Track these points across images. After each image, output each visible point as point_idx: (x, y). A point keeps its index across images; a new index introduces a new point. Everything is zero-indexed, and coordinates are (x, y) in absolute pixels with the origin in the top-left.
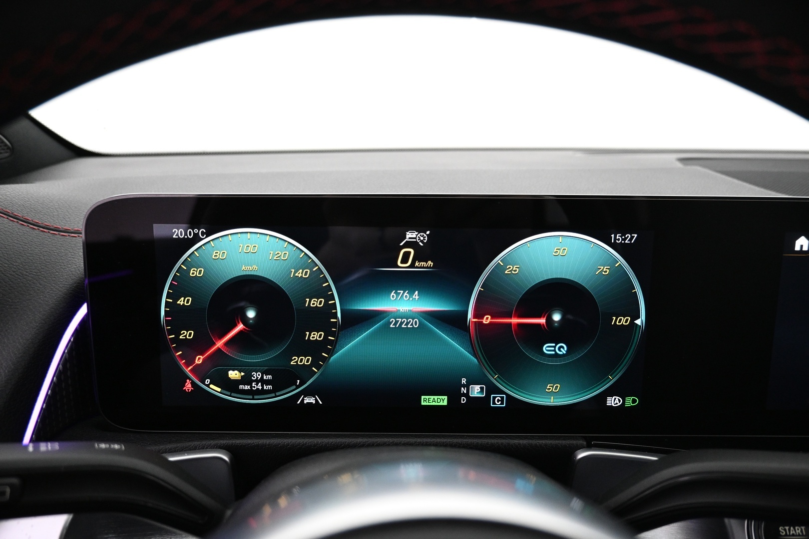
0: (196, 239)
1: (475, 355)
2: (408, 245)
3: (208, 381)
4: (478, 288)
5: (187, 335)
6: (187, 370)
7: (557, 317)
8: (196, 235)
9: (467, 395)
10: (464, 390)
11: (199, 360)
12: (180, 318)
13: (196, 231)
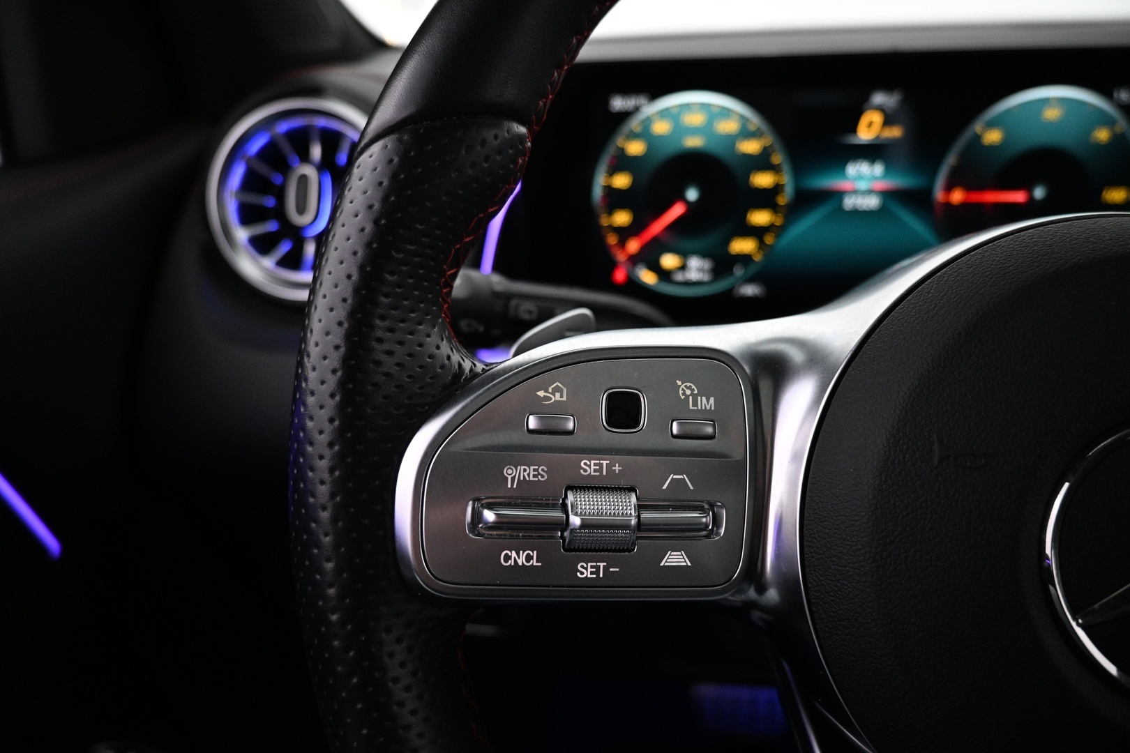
0: (637, 108)
2: (876, 108)
4: (952, 159)
5: (622, 218)
6: (621, 256)
8: (637, 105)
11: (634, 245)
12: (615, 199)
13: (637, 99)
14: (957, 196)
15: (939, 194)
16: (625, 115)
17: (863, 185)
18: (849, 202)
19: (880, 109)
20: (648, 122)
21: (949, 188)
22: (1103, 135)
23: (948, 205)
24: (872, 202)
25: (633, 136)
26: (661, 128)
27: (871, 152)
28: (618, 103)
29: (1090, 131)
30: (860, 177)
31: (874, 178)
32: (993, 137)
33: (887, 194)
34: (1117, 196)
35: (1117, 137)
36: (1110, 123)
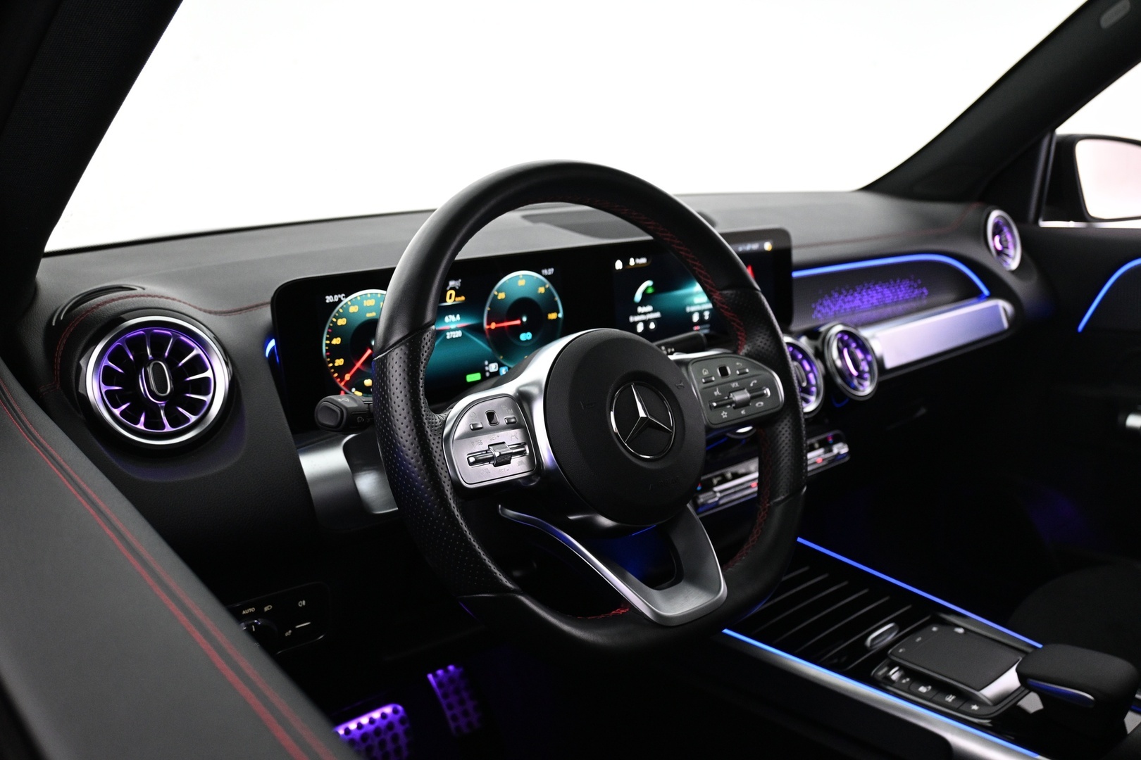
0: (340, 301)
1: (490, 346)
2: (451, 289)
3: (353, 390)
4: (487, 309)
5: (340, 362)
6: (342, 385)
7: (525, 319)
8: (340, 299)
9: (488, 371)
10: (487, 368)
11: (347, 377)
12: (335, 352)
13: (339, 296)
14: (493, 326)
15: (486, 326)
16: (335, 304)
17: (453, 326)
18: (449, 335)
19: (452, 288)
20: (346, 308)
21: (489, 323)
22: (542, 290)
23: (490, 329)
24: (459, 334)
25: (340, 316)
26: (353, 309)
27: (453, 310)
28: (329, 299)
29: (537, 290)
30: (451, 322)
31: (457, 322)
32: (501, 296)
33: (464, 329)
34: (552, 316)
35: (547, 290)
36: (544, 285)
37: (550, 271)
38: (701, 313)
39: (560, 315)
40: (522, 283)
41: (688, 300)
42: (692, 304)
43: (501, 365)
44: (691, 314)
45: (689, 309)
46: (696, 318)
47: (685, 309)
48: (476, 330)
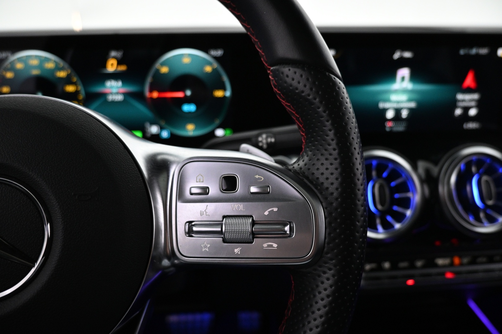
1: (151, 111)
2: (114, 58)
4: (150, 79)
7: (188, 92)
8: (6, 56)
9: (150, 131)
14: (155, 95)
15: (147, 94)
16: (3, 60)
17: (114, 90)
18: (110, 98)
20: (13, 63)
21: (151, 91)
22: (208, 69)
23: (152, 99)
24: (120, 98)
25: (7, 70)
26: (19, 66)
27: (115, 76)
29: (202, 67)
30: (113, 87)
31: (118, 87)
32: (164, 70)
33: (126, 94)
34: (219, 94)
35: (215, 71)
36: (210, 64)
37: (219, 53)
38: (398, 112)
39: (228, 94)
40: (186, 60)
41: (385, 96)
42: (388, 100)
43: (162, 128)
44: (385, 110)
45: (381, 105)
46: (390, 114)
47: (377, 105)
48: (139, 96)
